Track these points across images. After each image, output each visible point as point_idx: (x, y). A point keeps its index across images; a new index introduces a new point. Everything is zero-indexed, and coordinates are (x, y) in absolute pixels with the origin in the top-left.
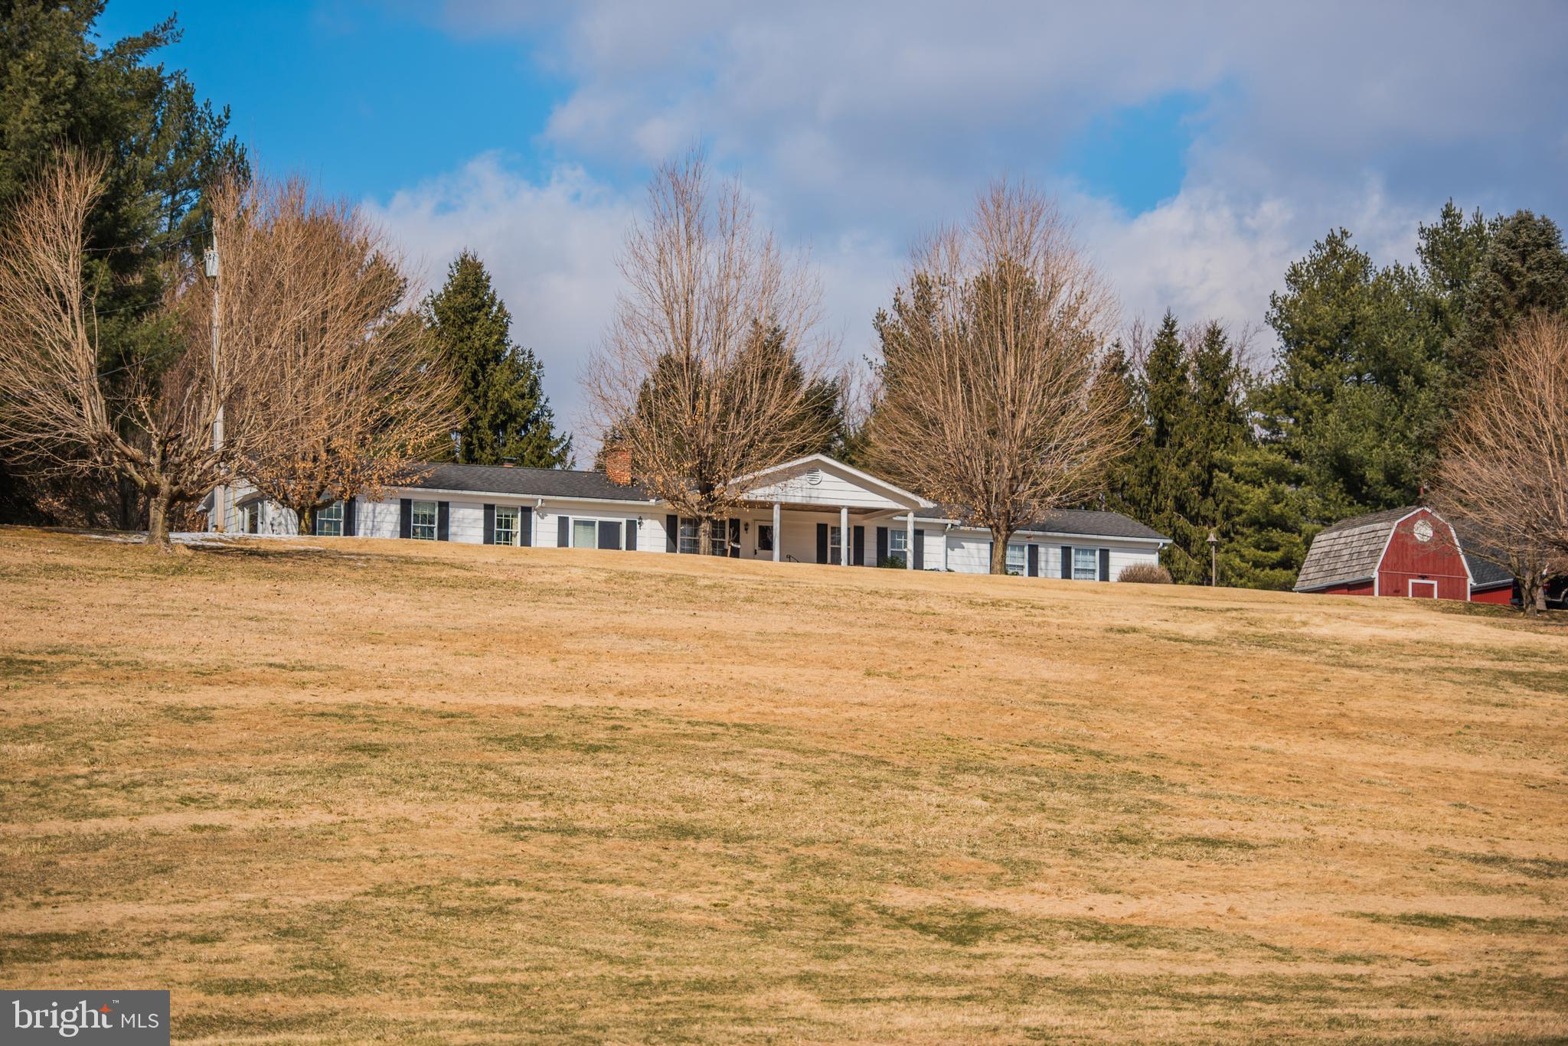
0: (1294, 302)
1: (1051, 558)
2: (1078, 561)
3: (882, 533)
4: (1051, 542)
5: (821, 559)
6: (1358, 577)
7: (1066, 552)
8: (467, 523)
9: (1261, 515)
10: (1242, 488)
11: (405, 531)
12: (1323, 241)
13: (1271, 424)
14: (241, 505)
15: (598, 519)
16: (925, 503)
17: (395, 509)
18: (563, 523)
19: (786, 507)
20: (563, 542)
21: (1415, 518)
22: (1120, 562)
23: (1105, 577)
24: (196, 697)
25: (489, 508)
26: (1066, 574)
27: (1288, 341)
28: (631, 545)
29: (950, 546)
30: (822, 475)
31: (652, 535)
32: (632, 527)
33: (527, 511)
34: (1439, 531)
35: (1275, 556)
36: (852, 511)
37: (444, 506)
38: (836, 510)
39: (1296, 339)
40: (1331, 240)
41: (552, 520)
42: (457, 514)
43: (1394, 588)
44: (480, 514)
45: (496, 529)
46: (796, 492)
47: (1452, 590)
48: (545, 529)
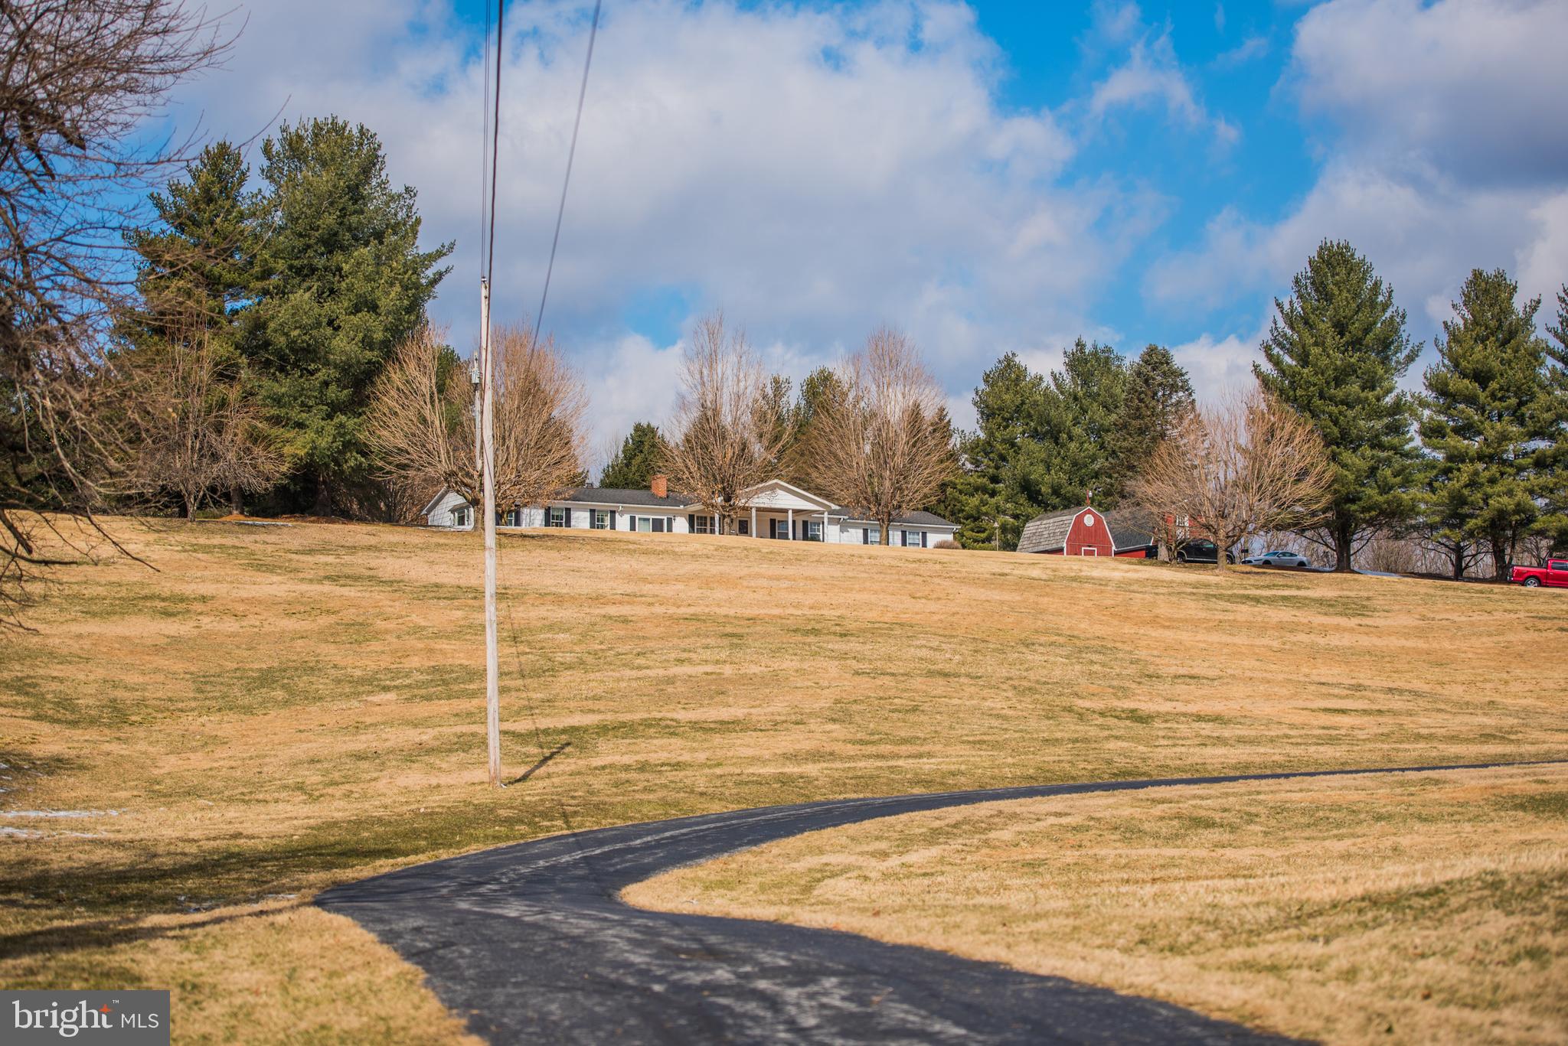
0: (988, 394)
1: (896, 536)
2: (910, 538)
3: (805, 523)
4: (896, 528)
5: (773, 536)
6: (1055, 546)
7: (904, 533)
8: (581, 520)
9: (974, 513)
10: (963, 498)
11: (547, 524)
12: (1002, 358)
13: (976, 463)
14: (452, 511)
15: (651, 517)
16: (834, 507)
17: (542, 512)
18: (633, 519)
19: (758, 510)
20: (633, 528)
21: (1086, 513)
22: (933, 539)
23: (924, 545)
24: (625, 610)
25: (592, 511)
26: (904, 543)
27: (982, 413)
28: (670, 530)
29: (842, 531)
30: (779, 492)
31: (681, 525)
32: (670, 521)
33: (613, 513)
34: (1098, 521)
35: (983, 535)
36: (796, 512)
37: (568, 510)
38: (786, 511)
39: (988, 412)
40: (1007, 358)
41: (627, 518)
42: (574, 515)
43: (1075, 551)
44: (588, 514)
45: (596, 522)
46: (763, 500)
47: (1104, 552)
48: (623, 522)
